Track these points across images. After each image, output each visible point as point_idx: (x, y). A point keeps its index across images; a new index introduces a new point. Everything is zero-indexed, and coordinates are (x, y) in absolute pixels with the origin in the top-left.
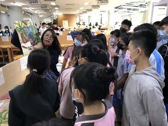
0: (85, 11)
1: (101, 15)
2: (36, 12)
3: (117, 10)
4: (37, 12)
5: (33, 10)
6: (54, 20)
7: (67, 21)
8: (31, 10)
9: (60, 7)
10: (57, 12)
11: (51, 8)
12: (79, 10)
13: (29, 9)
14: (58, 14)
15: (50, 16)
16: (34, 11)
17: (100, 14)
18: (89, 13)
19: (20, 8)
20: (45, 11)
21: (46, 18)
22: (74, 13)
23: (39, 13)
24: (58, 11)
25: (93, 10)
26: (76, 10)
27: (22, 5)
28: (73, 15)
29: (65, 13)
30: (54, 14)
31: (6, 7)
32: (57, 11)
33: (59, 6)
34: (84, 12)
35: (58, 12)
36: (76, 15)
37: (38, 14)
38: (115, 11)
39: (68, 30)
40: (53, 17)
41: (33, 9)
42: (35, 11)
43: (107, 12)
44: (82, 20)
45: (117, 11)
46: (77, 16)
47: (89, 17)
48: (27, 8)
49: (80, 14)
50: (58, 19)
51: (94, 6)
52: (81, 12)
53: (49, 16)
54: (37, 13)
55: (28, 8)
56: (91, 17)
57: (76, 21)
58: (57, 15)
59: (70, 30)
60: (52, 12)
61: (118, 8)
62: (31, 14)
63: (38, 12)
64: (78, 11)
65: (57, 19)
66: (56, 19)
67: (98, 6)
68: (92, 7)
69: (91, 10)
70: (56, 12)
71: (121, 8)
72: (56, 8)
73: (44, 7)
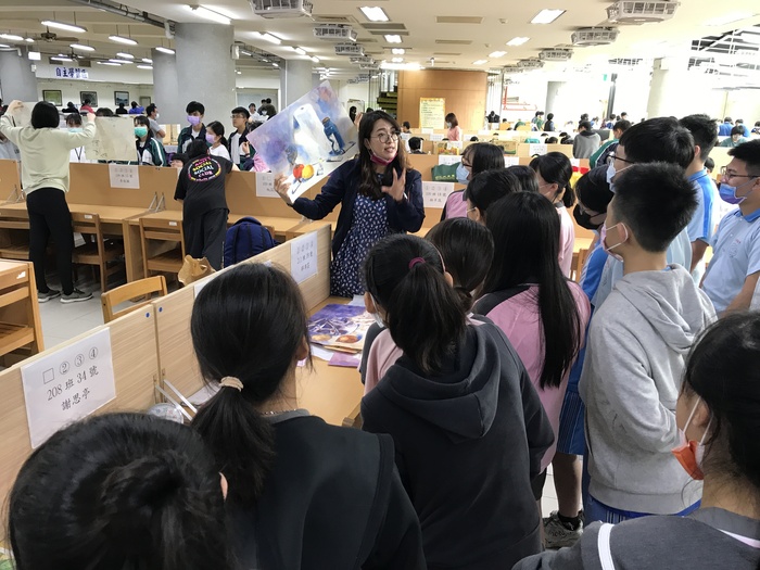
0: (536, 55)
1: (614, 77)
2: (302, 53)
3: (703, 54)
4: (307, 53)
5: (284, 43)
6: (383, 95)
7: (441, 102)
8: (278, 42)
9: (407, 34)
10: (398, 55)
11: (365, 34)
12: (504, 53)
13: (266, 37)
14: (402, 66)
15: (369, 74)
16: (290, 49)
17: (606, 76)
18: (552, 69)
19: (225, 33)
20: (338, 49)
21: (351, 82)
22: (479, 64)
23: (315, 60)
24: (402, 51)
25: (578, 51)
26: (487, 48)
27: (232, 20)
28: (475, 74)
29: (433, 65)
30: (384, 65)
31: (167, 25)
32: (395, 51)
33: (402, 26)
34: (528, 63)
35: (400, 60)
36: (490, 74)
37: (310, 62)
38: (691, 62)
39: (440, 145)
40: (379, 82)
41: (285, 37)
42: (298, 50)
43: (646, 67)
44: (517, 99)
45: (699, 62)
46: (490, 78)
47: (551, 85)
48: (256, 35)
49: (509, 68)
50: (399, 91)
51: (587, 32)
52: (515, 63)
53: (362, 76)
54: (308, 58)
55: (262, 33)
56: (561, 90)
57: (483, 102)
58: (397, 72)
59: (449, 148)
60: (376, 57)
61: (709, 44)
62: (282, 62)
63: (311, 55)
64: (497, 54)
65: (396, 88)
66: (392, 90)
67: (609, 28)
68: (573, 37)
69: (565, 52)
70: (394, 60)
71: (728, 47)
72: (391, 39)
73: (331, 32)
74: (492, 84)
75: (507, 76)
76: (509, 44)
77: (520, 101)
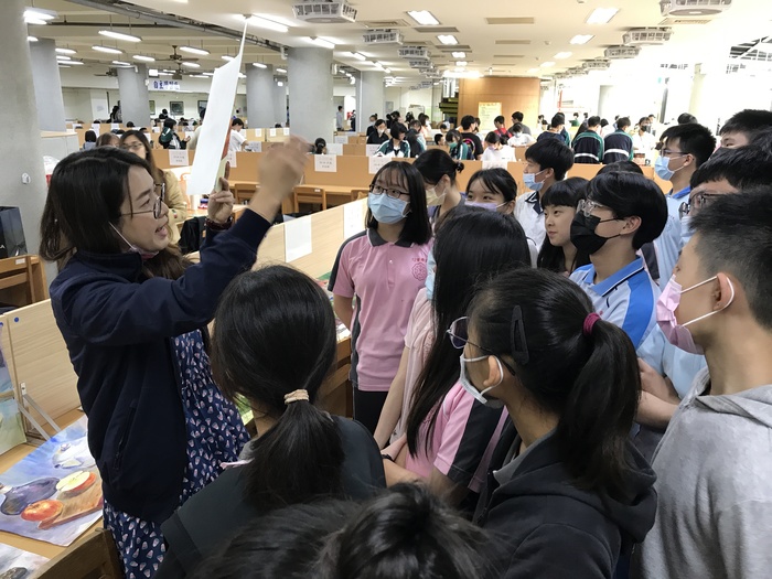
0: (580, 64)
2: (378, 67)
4: (383, 66)
5: (368, 59)
6: (445, 100)
7: (498, 106)
8: (364, 59)
9: (471, 52)
10: (461, 66)
11: (438, 52)
12: (553, 63)
13: (356, 56)
14: (463, 75)
15: (429, 83)
16: (371, 63)
18: (597, 76)
19: (326, 54)
20: (412, 64)
21: (413, 88)
22: (532, 72)
23: (388, 71)
24: (465, 63)
26: (537, 60)
27: (335, 45)
28: (527, 80)
29: (491, 73)
30: (446, 74)
31: (282, 49)
32: (458, 63)
33: (468, 47)
34: (574, 71)
35: (463, 69)
36: (543, 80)
37: (383, 72)
38: (729, 68)
40: (442, 88)
41: (369, 55)
42: (376, 64)
44: (571, 102)
46: (543, 83)
47: (603, 89)
48: (348, 54)
49: (559, 75)
50: (460, 96)
52: (564, 71)
53: (425, 84)
54: (383, 69)
55: (354, 53)
56: (609, 92)
58: (458, 80)
60: (440, 68)
62: (357, 73)
63: (385, 67)
64: (547, 64)
65: (457, 94)
66: (453, 96)
69: (606, 62)
70: (457, 69)
72: (456, 55)
73: (412, 52)
74: (546, 88)
75: (559, 81)
76: (556, 57)
77: (575, 104)
